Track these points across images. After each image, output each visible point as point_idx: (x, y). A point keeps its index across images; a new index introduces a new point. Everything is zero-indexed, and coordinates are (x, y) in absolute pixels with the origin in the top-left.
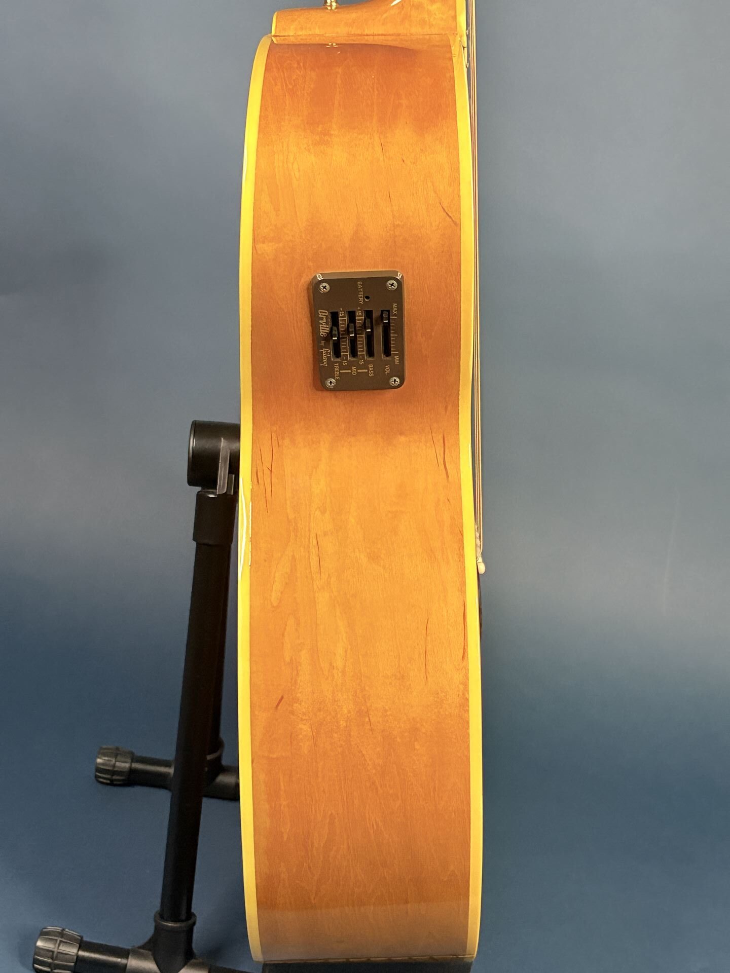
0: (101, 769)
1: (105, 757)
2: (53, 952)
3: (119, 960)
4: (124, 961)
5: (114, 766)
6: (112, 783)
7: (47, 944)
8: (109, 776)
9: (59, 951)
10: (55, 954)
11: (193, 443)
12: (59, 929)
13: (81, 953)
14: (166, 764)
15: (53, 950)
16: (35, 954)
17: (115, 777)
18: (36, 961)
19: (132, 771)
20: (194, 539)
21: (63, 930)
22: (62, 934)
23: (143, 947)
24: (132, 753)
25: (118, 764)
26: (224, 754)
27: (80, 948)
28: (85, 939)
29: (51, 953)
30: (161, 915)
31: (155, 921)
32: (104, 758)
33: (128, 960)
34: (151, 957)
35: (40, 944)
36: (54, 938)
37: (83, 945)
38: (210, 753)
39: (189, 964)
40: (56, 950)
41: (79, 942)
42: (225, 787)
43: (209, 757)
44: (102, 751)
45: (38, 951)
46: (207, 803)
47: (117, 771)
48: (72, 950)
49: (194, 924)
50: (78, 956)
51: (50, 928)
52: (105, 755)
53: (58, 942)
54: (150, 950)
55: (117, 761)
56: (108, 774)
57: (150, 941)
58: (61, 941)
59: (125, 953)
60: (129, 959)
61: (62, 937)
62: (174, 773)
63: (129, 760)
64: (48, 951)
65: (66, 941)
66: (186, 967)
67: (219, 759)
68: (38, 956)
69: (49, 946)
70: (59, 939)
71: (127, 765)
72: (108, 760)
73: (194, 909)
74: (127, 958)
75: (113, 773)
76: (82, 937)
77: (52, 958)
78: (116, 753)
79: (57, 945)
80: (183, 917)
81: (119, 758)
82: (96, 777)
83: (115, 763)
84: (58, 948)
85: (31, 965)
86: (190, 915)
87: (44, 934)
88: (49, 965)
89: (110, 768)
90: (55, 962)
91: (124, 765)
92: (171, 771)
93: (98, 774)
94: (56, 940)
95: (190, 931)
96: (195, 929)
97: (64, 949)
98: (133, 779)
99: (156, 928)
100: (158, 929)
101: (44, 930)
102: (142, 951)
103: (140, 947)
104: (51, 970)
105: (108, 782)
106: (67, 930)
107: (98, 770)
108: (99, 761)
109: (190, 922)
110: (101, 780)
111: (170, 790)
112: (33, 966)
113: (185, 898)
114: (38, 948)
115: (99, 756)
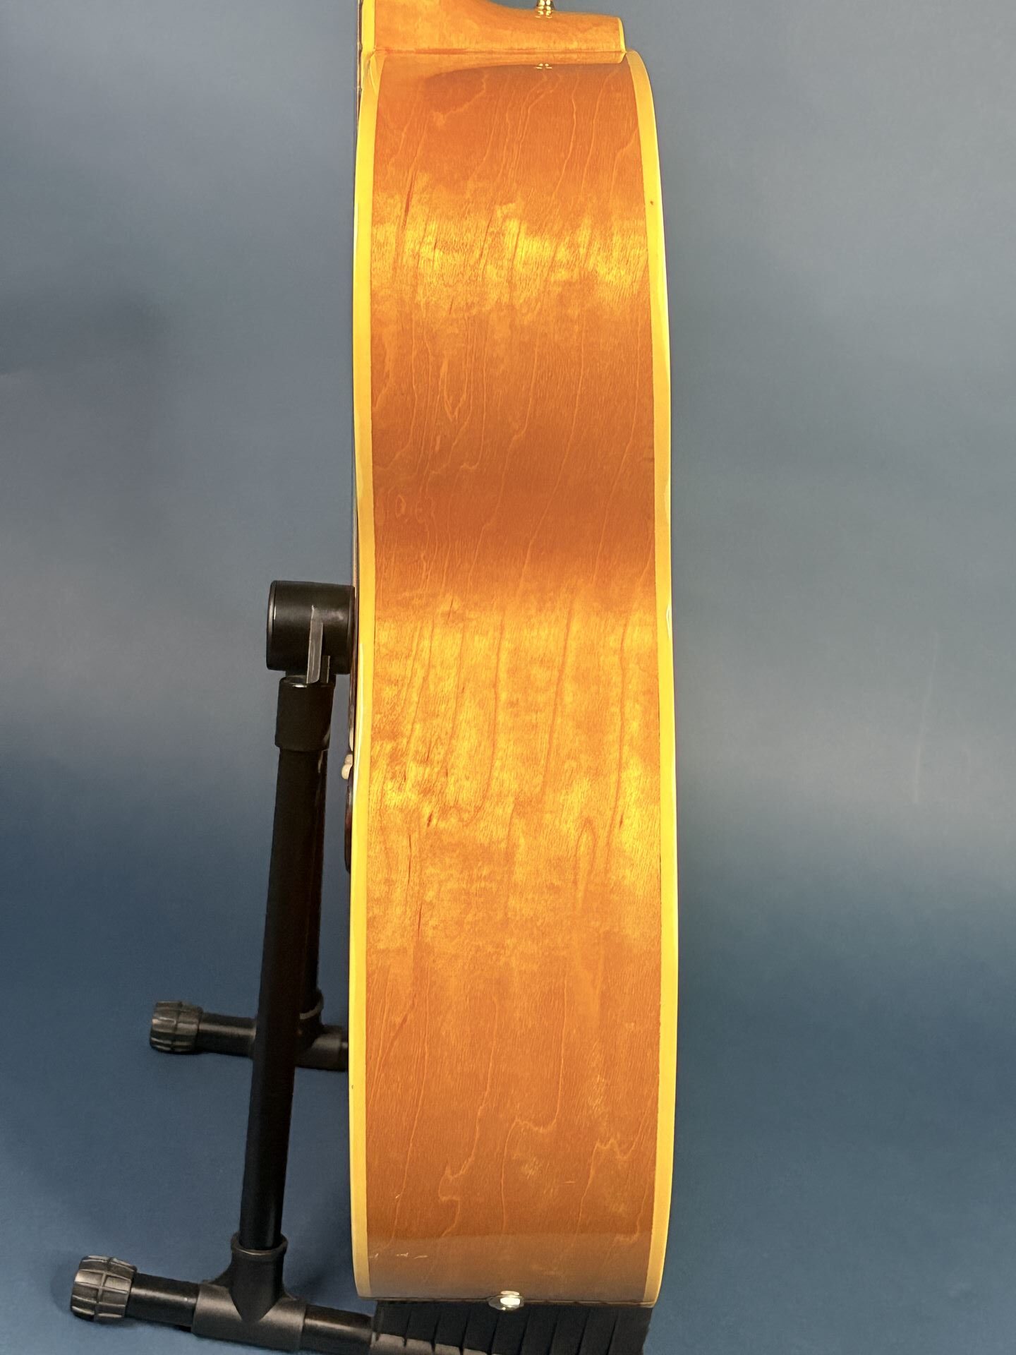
0: (159, 1033)
1: (163, 1016)
2: (97, 1290)
3: (186, 1299)
4: (192, 1301)
5: (176, 1028)
6: (173, 1051)
7: (89, 1279)
8: (168, 1042)
9: (106, 1289)
10: (100, 1293)
11: (273, 612)
12: (103, 1259)
13: (135, 1291)
14: (245, 1023)
15: (97, 1287)
16: (73, 1294)
17: (178, 1043)
18: (74, 1302)
19: (200, 1034)
20: (277, 743)
21: (110, 1260)
22: (108, 1266)
23: (217, 1282)
24: (200, 1011)
25: (181, 1025)
26: (323, 1013)
27: (133, 1284)
28: (139, 1271)
29: (94, 1292)
30: (241, 1240)
31: (232, 1248)
32: (161, 1018)
33: (197, 1299)
34: (228, 1295)
35: (79, 1279)
36: (99, 1271)
37: (138, 1280)
38: (305, 1011)
39: (277, 1304)
40: (101, 1288)
41: (131, 1277)
42: (326, 1053)
43: (303, 1016)
44: (159, 1009)
45: (77, 1289)
46: (300, 1076)
47: (179, 1035)
48: (123, 1287)
49: (284, 1251)
50: (130, 1296)
51: (94, 1258)
52: (163, 1013)
53: (104, 1277)
54: (226, 1286)
55: (180, 1022)
56: (167, 1039)
57: (225, 1274)
58: (107, 1276)
59: (193, 1290)
60: (199, 1298)
61: (109, 1270)
62: (256, 1036)
63: (196, 1020)
64: (92, 1289)
65: (115, 1275)
66: (274, 1307)
67: (317, 1017)
68: (76, 1295)
69: (92, 1282)
70: (105, 1273)
71: (194, 1027)
72: (166, 1021)
73: (284, 1232)
74: (196, 1295)
75: (175, 1037)
76: (135, 1269)
77: (96, 1298)
78: (179, 1010)
79: (103, 1280)
80: (270, 1241)
81: (181, 1018)
82: (152, 1043)
83: (176, 1025)
84: (104, 1286)
85: (68, 1307)
86: (279, 1239)
87: (85, 1266)
88: (92, 1307)
89: (170, 1031)
90: (100, 1303)
91: (188, 1026)
92: (253, 1033)
93: (155, 1039)
94: (102, 1274)
95: (279, 1263)
96: (286, 1258)
97: (113, 1285)
98: (200, 1045)
99: (234, 1256)
100: (236, 1259)
101: (85, 1261)
102: (215, 1286)
103: (213, 1283)
104: (96, 1314)
105: (168, 1049)
106: (115, 1260)
107: (154, 1034)
108: (155, 1021)
109: (280, 1249)
110: (159, 1047)
111: (251, 1058)
112: (71, 1308)
113: (272, 1215)
114: (77, 1285)
115: (155, 1015)
